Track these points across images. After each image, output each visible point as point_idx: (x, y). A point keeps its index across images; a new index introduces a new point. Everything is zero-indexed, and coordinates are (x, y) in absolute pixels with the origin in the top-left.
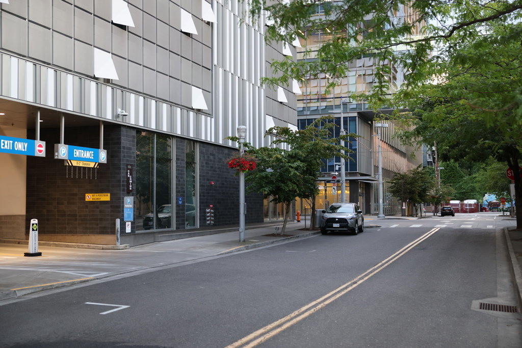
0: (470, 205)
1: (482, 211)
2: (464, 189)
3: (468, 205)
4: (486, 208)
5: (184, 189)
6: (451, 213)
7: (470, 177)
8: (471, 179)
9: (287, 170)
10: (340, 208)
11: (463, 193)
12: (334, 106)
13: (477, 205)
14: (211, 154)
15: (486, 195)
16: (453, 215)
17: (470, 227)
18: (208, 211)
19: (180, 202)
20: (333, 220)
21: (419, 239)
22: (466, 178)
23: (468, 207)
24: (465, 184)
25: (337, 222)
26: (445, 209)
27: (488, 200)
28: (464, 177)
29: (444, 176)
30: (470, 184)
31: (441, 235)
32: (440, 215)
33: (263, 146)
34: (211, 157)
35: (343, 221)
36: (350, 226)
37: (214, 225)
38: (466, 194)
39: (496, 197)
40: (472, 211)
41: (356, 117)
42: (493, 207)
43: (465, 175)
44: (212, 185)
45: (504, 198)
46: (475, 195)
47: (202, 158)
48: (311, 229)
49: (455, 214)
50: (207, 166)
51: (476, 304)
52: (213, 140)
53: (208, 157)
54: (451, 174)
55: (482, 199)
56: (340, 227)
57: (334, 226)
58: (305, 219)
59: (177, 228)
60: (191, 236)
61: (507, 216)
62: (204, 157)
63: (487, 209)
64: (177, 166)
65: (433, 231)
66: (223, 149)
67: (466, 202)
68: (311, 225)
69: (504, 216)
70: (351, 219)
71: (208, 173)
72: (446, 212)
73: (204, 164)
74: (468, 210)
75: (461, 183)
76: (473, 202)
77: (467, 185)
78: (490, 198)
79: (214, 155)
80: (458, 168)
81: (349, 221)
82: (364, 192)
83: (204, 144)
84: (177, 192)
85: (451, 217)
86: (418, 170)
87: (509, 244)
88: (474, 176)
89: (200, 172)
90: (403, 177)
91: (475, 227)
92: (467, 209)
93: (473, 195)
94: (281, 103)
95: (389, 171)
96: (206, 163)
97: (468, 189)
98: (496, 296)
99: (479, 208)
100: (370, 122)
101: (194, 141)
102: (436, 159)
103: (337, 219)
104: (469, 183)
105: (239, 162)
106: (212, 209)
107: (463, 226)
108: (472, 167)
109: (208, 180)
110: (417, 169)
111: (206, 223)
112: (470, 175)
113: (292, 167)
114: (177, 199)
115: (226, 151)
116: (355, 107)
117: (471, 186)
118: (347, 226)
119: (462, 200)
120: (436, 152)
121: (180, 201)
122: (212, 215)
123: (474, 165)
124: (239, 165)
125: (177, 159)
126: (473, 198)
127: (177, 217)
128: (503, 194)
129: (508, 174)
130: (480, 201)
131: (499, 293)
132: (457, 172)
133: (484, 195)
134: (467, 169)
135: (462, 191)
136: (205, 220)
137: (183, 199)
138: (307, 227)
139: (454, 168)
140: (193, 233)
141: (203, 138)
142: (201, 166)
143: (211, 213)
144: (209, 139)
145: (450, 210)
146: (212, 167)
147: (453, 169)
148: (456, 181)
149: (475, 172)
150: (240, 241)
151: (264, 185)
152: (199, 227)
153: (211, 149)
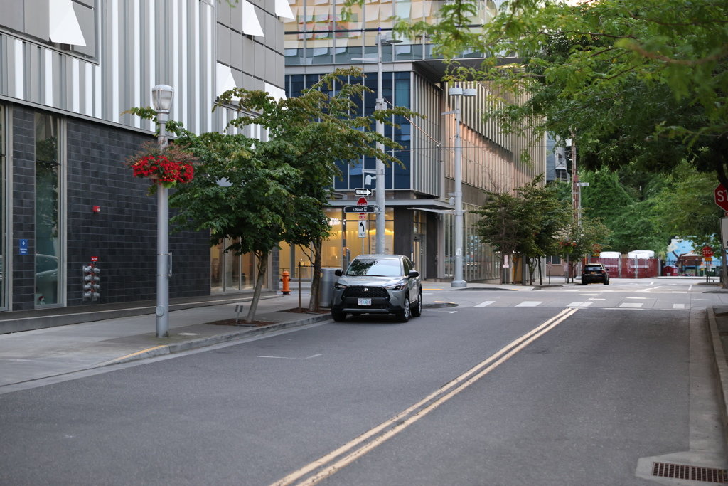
0: (641, 262)
1: (664, 274)
2: (630, 228)
3: (636, 262)
4: (672, 269)
5: (32, 219)
6: (602, 279)
7: (643, 203)
8: (644, 208)
9: (261, 183)
10: (373, 266)
11: (629, 236)
12: (363, 48)
13: (654, 261)
14: (94, 146)
15: (672, 240)
16: (606, 283)
17: (638, 306)
18: (86, 269)
19: (23, 251)
20: (358, 291)
21: (534, 331)
22: (634, 205)
23: (636, 267)
24: (632, 218)
25: (365, 295)
26: (590, 269)
27: (677, 251)
28: (630, 203)
29: (590, 201)
30: (642, 219)
31: (580, 322)
32: (580, 281)
33: (210, 130)
34: (95, 153)
35: (378, 293)
36: (394, 304)
37: (101, 300)
38: (633, 239)
39: (693, 246)
40: (644, 274)
41: (409, 72)
42: (687, 266)
43: (631, 199)
44: (95, 213)
45: (709, 248)
46: (651, 240)
47: (73, 154)
48: (311, 309)
49: (611, 280)
50: (84, 173)
51: (645, 466)
52: (98, 115)
53: (88, 152)
54: (604, 197)
55: (666, 250)
56: (374, 305)
57: (359, 304)
58: (300, 289)
59: (15, 307)
60: (47, 324)
61: (714, 284)
62: (78, 151)
63: (675, 271)
64: (15, 170)
65: (565, 315)
66: (121, 134)
67: (633, 255)
68: (311, 302)
69: (707, 284)
70: (395, 289)
71: (87, 187)
72: (592, 276)
73: (79, 167)
74: (636, 272)
75: (623, 217)
76: (646, 255)
77: (636, 220)
78: (682, 247)
79: (100, 148)
80: (618, 185)
81: (391, 293)
82: (425, 232)
83: (78, 122)
84: (16, 227)
85: (601, 285)
86: (535, 188)
87: (717, 342)
88: (650, 200)
89: (69, 185)
90: (505, 201)
91: (649, 307)
92: (634, 269)
93: (647, 242)
94: (250, 37)
95: (477, 188)
96: (83, 165)
97: (637, 229)
98: (686, 449)
99: (659, 269)
100: (438, 85)
101: (54, 117)
102: (574, 166)
103: (366, 290)
104: (639, 217)
105: (156, 164)
106: (95, 265)
107: (624, 306)
108: (647, 182)
109: (87, 202)
110: (534, 184)
111: (81, 295)
112: (641, 199)
113: (272, 178)
114: (16, 243)
115: (128, 139)
116: (409, 52)
117: (643, 222)
118: (387, 303)
119: (624, 250)
120: (574, 150)
121: (23, 247)
122: (97, 278)
123: (652, 178)
124: (157, 171)
125: (16, 154)
126: (647, 248)
127: (15, 283)
128: (708, 240)
129: (717, 197)
130: (662, 253)
131: (693, 443)
132: (616, 193)
133: (670, 242)
134: (637, 186)
135: (625, 233)
136: (80, 289)
137: (30, 244)
138: (302, 307)
139: (610, 184)
140: (52, 317)
141: (76, 109)
142: (72, 172)
143: (94, 274)
144: (89, 113)
145: (600, 272)
146: (96, 174)
147: (608, 187)
148: (612, 212)
149: (652, 194)
150: (157, 335)
151: (210, 215)
152: (65, 305)
153: (95, 134)
